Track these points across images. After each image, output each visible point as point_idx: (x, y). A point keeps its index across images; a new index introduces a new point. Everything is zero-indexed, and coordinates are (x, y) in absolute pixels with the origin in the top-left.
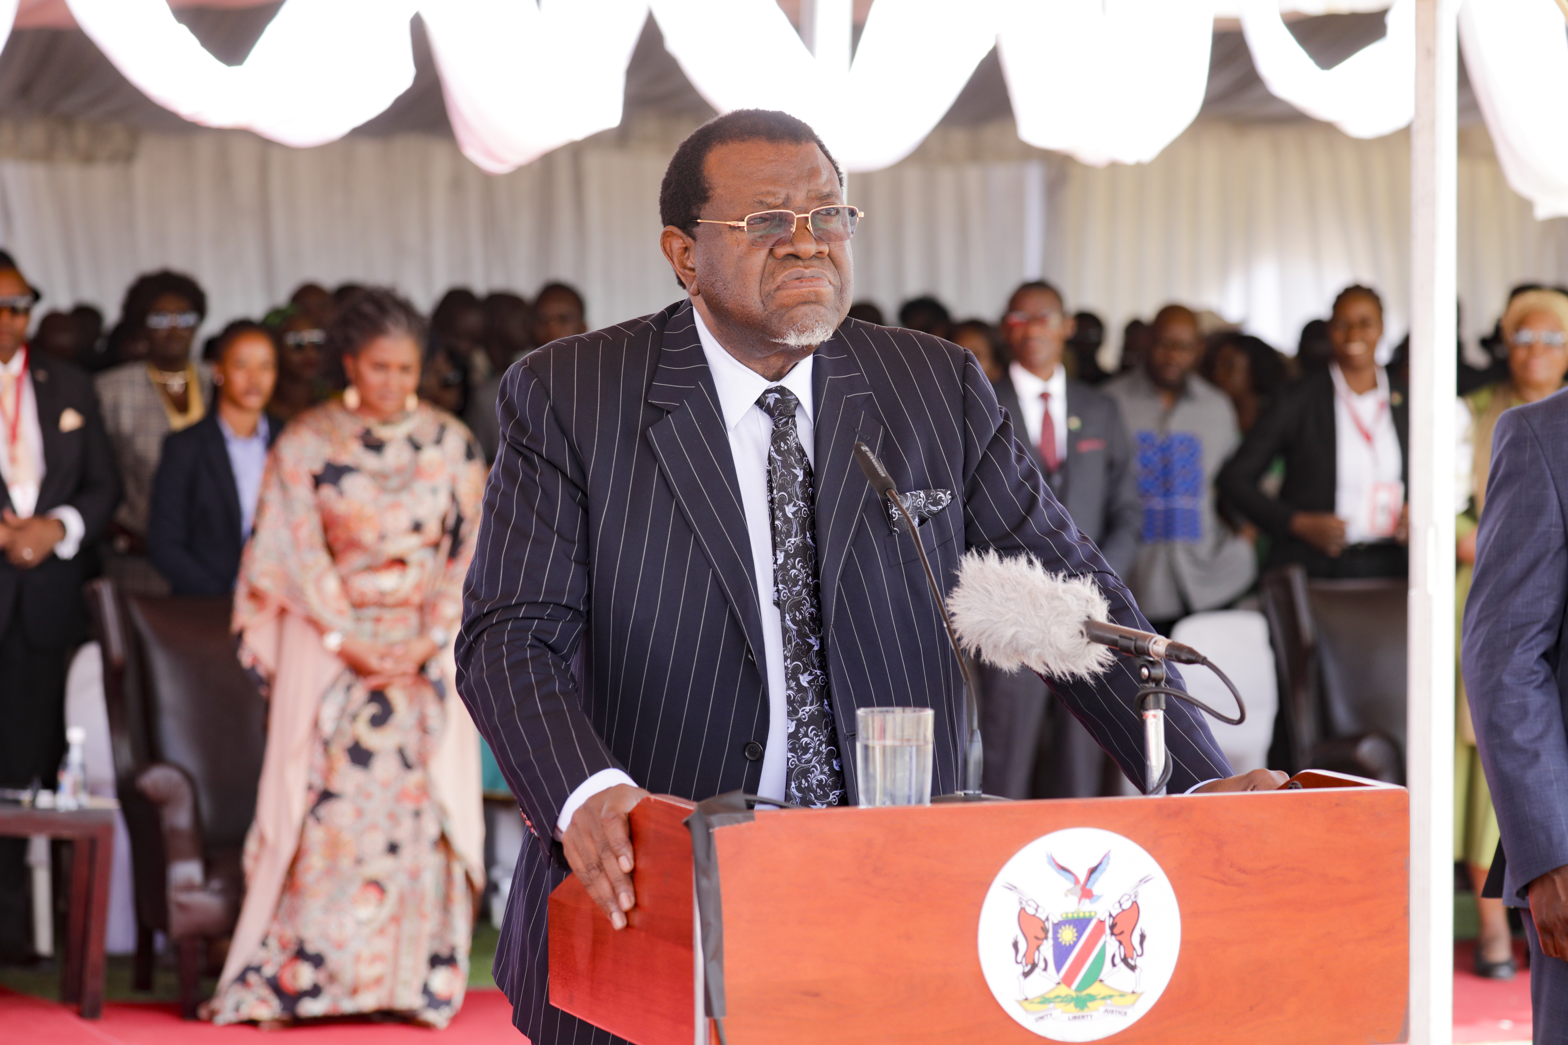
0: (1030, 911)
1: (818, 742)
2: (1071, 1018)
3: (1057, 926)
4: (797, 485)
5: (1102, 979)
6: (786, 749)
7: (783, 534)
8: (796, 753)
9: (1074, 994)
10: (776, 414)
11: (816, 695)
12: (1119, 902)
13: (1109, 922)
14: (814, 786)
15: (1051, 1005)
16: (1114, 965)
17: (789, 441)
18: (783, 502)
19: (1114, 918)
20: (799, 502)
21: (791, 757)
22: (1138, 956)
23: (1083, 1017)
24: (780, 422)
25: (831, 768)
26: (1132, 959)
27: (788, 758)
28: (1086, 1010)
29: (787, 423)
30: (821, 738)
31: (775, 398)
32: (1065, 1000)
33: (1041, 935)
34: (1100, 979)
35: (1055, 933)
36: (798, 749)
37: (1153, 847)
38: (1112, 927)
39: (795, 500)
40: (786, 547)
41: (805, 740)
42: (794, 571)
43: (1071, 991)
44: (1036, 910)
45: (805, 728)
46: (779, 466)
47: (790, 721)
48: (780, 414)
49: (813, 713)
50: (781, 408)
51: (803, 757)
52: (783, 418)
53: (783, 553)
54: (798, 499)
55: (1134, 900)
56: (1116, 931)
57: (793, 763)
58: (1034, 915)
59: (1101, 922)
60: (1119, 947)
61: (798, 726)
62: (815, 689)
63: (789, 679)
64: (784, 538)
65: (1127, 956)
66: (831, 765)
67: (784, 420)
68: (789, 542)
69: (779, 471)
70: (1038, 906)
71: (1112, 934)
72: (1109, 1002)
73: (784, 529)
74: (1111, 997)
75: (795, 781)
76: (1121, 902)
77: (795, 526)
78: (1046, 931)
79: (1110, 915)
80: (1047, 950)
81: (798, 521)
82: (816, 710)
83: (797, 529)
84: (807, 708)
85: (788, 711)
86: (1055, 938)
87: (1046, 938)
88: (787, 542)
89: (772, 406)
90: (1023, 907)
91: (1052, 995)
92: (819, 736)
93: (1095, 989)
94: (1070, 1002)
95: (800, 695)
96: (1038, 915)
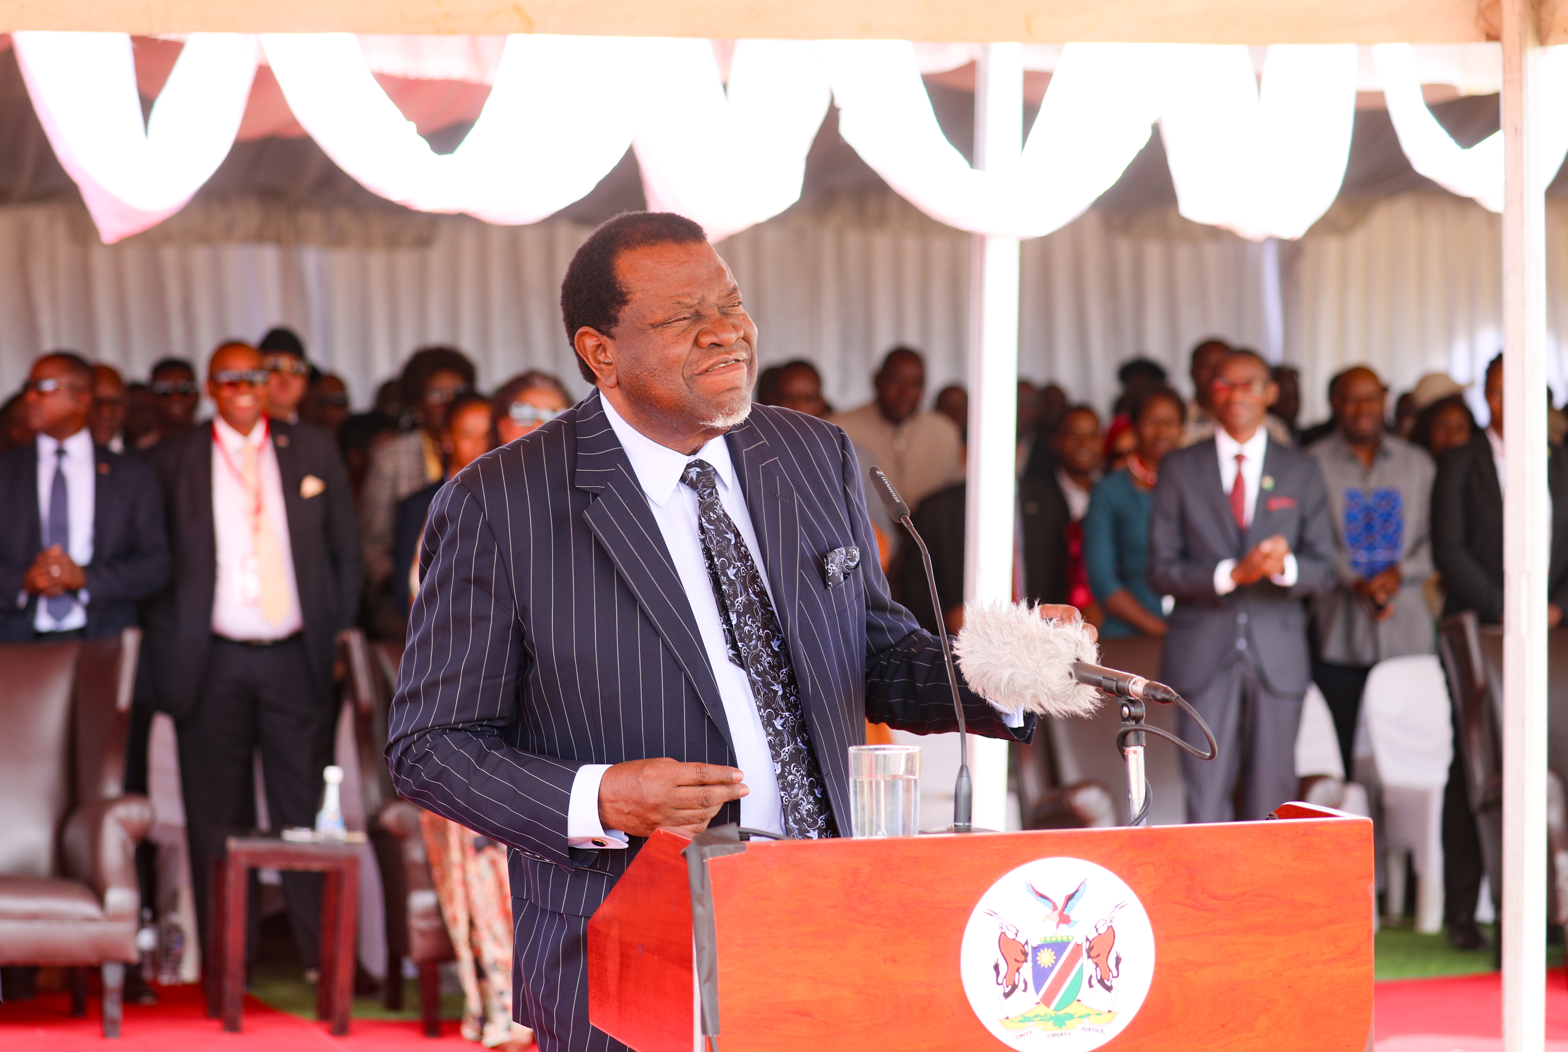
0: (1011, 935)
1: (801, 776)
2: (1050, 1036)
3: (1036, 949)
4: (732, 548)
5: (1080, 999)
6: (778, 789)
7: (731, 596)
8: (786, 791)
9: (1053, 1013)
10: (700, 487)
11: (790, 735)
12: (1096, 927)
13: (1086, 945)
14: (805, 816)
15: (1031, 1023)
16: (1091, 986)
17: (717, 510)
18: (724, 567)
19: (1090, 942)
20: (737, 563)
21: (783, 795)
22: (1113, 977)
23: (1062, 1035)
24: (705, 494)
25: (815, 798)
26: (1108, 980)
27: (781, 796)
28: (1064, 1027)
29: (711, 494)
30: (801, 773)
31: (697, 472)
32: (1044, 1018)
33: (1022, 958)
34: (1077, 999)
35: (1035, 956)
36: (786, 787)
37: (1128, 874)
38: (1089, 950)
39: (734, 562)
40: (736, 607)
41: (790, 777)
42: (747, 628)
43: (1050, 1011)
44: (1016, 934)
45: (788, 767)
46: (713, 535)
47: (776, 764)
48: (704, 486)
49: (791, 752)
50: (703, 480)
51: (792, 792)
52: (707, 490)
53: (735, 613)
54: (736, 561)
55: (1109, 925)
56: (1093, 954)
57: (786, 800)
58: (1014, 939)
59: (1078, 946)
60: (1096, 969)
61: (783, 767)
62: (788, 730)
63: (767, 727)
64: (732, 600)
65: (1103, 977)
66: (813, 794)
67: (707, 492)
68: (737, 602)
69: (715, 539)
70: (1018, 931)
71: (1089, 957)
72: (1086, 1020)
73: (731, 592)
74: (1088, 1015)
75: (791, 816)
76: (1097, 927)
77: (738, 586)
78: (1025, 954)
79: (1087, 939)
80: (1027, 971)
81: (740, 581)
82: (793, 749)
83: (741, 589)
84: (786, 749)
85: (772, 755)
86: (1035, 962)
87: (1026, 961)
88: (736, 603)
89: (695, 479)
90: (1003, 931)
91: (1032, 1014)
92: (800, 771)
93: (1074, 1008)
94: (1049, 1021)
95: (778, 739)
96: (1017, 939)
